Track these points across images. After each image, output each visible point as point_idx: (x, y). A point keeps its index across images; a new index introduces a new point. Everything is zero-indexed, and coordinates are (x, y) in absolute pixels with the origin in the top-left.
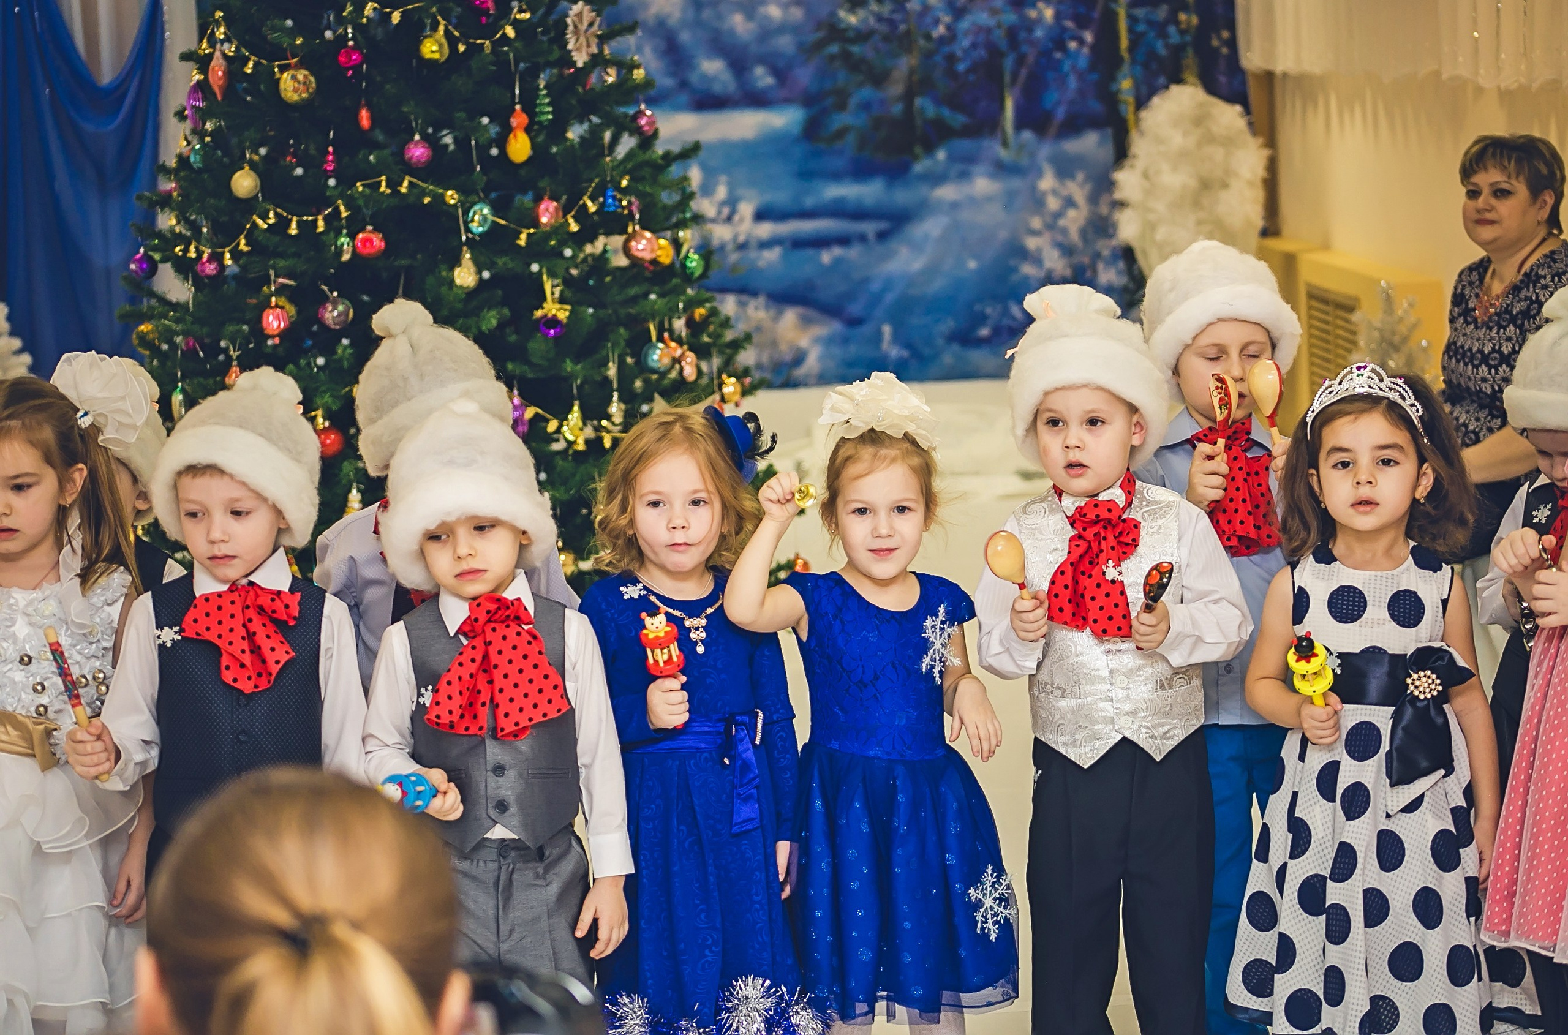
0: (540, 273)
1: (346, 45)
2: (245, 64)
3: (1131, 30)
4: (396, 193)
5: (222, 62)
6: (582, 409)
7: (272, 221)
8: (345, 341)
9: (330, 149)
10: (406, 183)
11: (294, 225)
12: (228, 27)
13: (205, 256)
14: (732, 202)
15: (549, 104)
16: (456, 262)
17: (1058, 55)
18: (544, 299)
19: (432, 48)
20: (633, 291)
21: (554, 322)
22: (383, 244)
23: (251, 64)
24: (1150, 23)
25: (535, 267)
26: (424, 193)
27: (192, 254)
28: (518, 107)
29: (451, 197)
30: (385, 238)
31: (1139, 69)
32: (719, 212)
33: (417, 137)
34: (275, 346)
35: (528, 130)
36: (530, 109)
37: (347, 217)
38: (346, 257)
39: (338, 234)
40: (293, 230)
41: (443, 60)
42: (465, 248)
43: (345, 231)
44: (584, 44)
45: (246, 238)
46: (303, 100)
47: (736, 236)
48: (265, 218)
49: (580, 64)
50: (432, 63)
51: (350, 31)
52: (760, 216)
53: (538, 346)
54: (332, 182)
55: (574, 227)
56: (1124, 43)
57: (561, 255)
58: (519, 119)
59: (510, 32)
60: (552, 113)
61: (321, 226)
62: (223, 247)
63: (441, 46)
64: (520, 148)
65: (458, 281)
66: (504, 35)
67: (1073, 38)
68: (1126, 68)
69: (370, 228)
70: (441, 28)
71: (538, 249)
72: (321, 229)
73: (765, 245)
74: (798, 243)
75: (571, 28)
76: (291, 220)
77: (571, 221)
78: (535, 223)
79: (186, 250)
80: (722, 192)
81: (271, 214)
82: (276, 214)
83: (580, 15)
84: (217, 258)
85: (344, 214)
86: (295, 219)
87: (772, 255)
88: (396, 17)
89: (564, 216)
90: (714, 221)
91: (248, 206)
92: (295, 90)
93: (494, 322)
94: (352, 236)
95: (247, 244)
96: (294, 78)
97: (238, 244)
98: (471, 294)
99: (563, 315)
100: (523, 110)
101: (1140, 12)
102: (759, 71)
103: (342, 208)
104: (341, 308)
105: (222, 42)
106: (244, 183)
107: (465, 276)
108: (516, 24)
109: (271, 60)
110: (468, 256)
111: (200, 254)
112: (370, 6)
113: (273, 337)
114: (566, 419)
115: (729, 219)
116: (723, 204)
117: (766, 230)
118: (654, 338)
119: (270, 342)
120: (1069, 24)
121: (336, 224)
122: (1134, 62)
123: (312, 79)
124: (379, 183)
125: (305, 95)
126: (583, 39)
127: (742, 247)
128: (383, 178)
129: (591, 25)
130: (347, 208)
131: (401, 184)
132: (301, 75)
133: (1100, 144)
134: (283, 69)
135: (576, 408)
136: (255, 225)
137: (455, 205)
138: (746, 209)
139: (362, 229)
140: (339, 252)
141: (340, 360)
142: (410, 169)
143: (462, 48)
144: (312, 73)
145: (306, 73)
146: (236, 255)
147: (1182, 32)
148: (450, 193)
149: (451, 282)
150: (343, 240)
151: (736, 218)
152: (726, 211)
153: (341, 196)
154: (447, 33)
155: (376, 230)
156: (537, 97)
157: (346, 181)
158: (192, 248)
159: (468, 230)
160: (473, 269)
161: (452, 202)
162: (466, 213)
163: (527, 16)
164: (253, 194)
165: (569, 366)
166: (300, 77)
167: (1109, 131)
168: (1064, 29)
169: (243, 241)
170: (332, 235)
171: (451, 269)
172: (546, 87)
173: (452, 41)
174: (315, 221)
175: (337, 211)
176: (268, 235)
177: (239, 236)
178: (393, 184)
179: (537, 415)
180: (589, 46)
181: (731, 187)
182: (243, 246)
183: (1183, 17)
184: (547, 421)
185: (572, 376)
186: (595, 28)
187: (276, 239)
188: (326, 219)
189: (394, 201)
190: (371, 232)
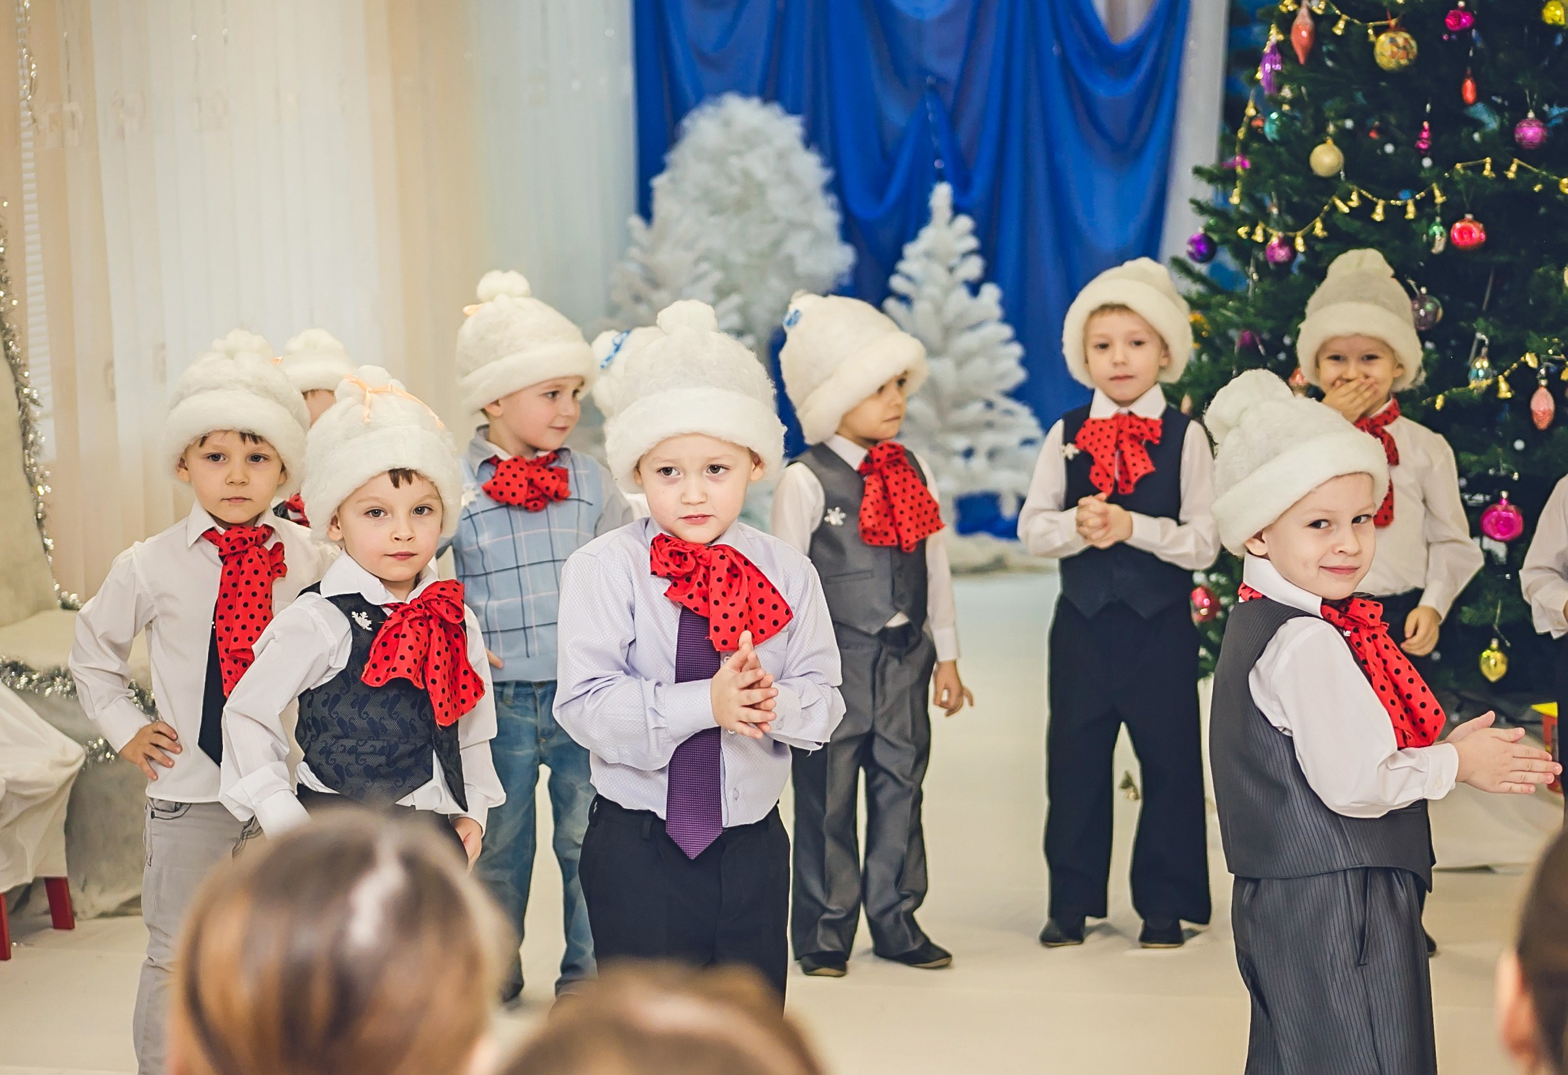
1: (1456, 6)
2: (1335, 24)
4: (1502, 177)
5: (1309, 22)
7: (1354, 204)
9: (1426, 124)
10: (1514, 168)
11: (1379, 209)
13: (1274, 241)
19: (1557, 12)
22: (1484, 235)
23: (1342, 24)
26: (1536, 179)
27: (1259, 237)
29: (1565, 186)
30: (1486, 230)
33: (1531, 115)
37: (1443, 204)
38: (1439, 247)
39: (1431, 222)
40: (1378, 215)
43: (1438, 219)
45: (1324, 221)
46: (1405, 64)
48: (1346, 199)
50: (1556, 30)
54: (1427, 162)
61: (1411, 213)
62: (1296, 230)
69: (1467, 216)
72: (1410, 215)
76: (1376, 204)
79: (1251, 233)
81: (1354, 196)
82: (1360, 196)
84: (1288, 242)
85: (1439, 199)
86: (1381, 202)
91: (1328, 185)
92: (1392, 55)
94: (1448, 225)
95: (1324, 229)
96: (1393, 41)
97: (1313, 228)
103: (1437, 193)
104: (1428, 307)
106: (1325, 158)
109: (1365, 20)
111: (1267, 237)
121: (1428, 210)
123: (1412, 42)
124: (1483, 167)
125: (1400, 63)
128: (1485, 160)
130: (1444, 192)
131: (1508, 169)
132: (1399, 38)
136: (1334, 208)
139: (1461, 218)
140: (1431, 242)
142: (1521, 152)
144: (1411, 36)
145: (1405, 36)
146: (1309, 239)
148: (1564, 180)
149: (1561, 283)
150: (1437, 229)
153: (1437, 178)
155: (1477, 219)
157: (1444, 162)
158: (1259, 231)
161: (1564, 191)
164: (1335, 171)
169: (1319, 225)
170: (1424, 222)
171: (1557, 269)
174: (1405, 206)
175: (1431, 196)
176: (1348, 219)
177: (1315, 218)
178: (1500, 168)
182: (1319, 229)
187: (1357, 224)
188: (1417, 204)
189: (1501, 187)
190: (1467, 221)
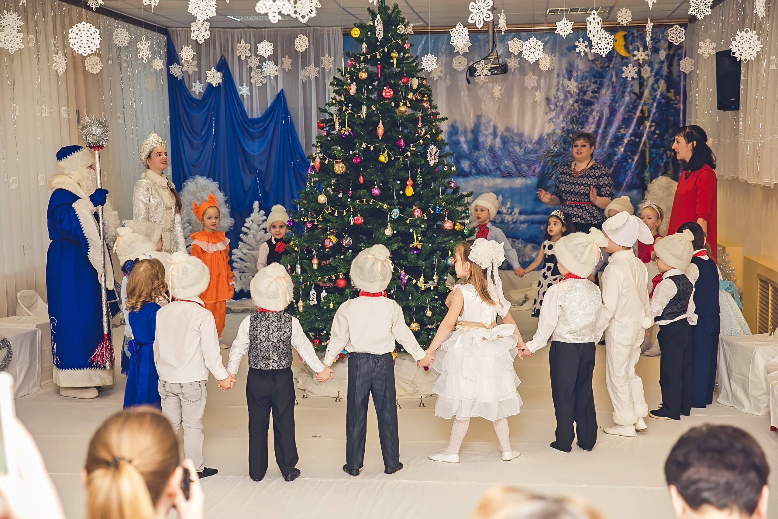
0: (413, 232)
1: (356, 156)
2: (325, 161)
3: (650, 156)
4: (368, 204)
5: (319, 160)
6: (424, 277)
7: (330, 211)
8: (350, 251)
9: (350, 189)
10: (372, 201)
11: (336, 213)
12: (321, 148)
14: (512, 208)
15: (421, 178)
16: (386, 227)
17: (625, 164)
18: (414, 241)
19: (383, 158)
20: (446, 239)
21: (416, 248)
22: (363, 221)
23: (327, 161)
24: (657, 154)
25: (411, 230)
26: (377, 205)
28: (410, 178)
29: (385, 206)
30: (364, 219)
31: (652, 170)
32: (508, 212)
33: (376, 187)
34: (328, 251)
35: (412, 186)
36: (414, 179)
37: (353, 212)
38: (352, 224)
39: (350, 216)
40: (336, 214)
41: (386, 162)
42: (389, 223)
44: (433, 159)
46: (341, 173)
47: (513, 219)
48: (328, 210)
49: (431, 165)
50: (383, 163)
51: (357, 151)
52: (520, 213)
53: (412, 256)
54: (349, 200)
55: (426, 218)
56: (648, 161)
57: (421, 226)
58: (410, 182)
59: (409, 154)
60: (422, 180)
62: (314, 219)
63: (385, 158)
64: (409, 192)
65: (386, 233)
66: (407, 154)
67: (630, 159)
68: (648, 169)
69: (359, 215)
70: (386, 152)
71: (413, 225)
72: (344, 215)
73: (522, 222)
74: (532, 222)
75: (429, 153)
76: (335, 211)
77: (425, 216)
78: (413, 215)
80: (509, 205)
81: (330, 209)
82: (331, 209)
83: (432, 150)
84: (312, 222)
85: (352, 210)
86: (337, 211)
87: (524, 226)
88: (372, 148)
89: (423, 214)
90: (505, 214)
91: (322, 206)
92: (339, 170)
93: (396, 248)
94: (353, 217)
96: (339, 166)
97: (319, 218)
98: (389, 238)
99: (419, 247)
100: (411, 179)
101: (653, 150)
102: (523, 165)
104: (348, 240)
105: (319, 153)
106: (322, 199)
107: (388, 232)
108: (411, 151)
109: (333, 160)
110: (390, 225)
112: (364, 144)
113: (328, 248)
114: (419, 280)
115: (511, 213)
116: (509, 208)
117: (522, 218)
118: (450, 255)
119: (327, 250)
120: (629, 153)
121: (349, 213)
122: (650, 167)
123: (345, 167)
124: (363, 201)
125: (342, 172)
126: (433, 157)
127: (515, 223)
128: (365, 199)
129: (436, 153)
130: (353, 208)
131: (370, 202)
132: (341, 165)
133: (637, 194)
134: (337, 162)
135: (422, 277)
136: (325, 212)
137: (386, 209)
138: (516, 210)
139: (357, 215)
140: (350, 222)
141: (347, 257)
142: (374, 197)
143: (393, 159)
144: (345, 164)
145: (343, 164)
146: (318, 221)
147: (668, 158)
148: (385, 205)
149: (384, 233)
150: (352, 219)
151: (513, 213)
152: (510, 211)
153: (351, 204)
154: (388, 154)
155: (361, 216)
156: (417, 175)
157: (353, 199)
158: (306, 219)
159: (391, 217)
160: (391, 230)
161: (386, 208)
162: (390, 211)
163: (415, 149)
164: (324, 202)
165: (420, 262)
166: (341, 166)
167: (641, 190)
168: (627, 155)
169: (321, 217)
170: (348, 217)
171: (385, 229)
172: (420, 172)
173: (389, 156)
174: (343, 212)
175: (350, 209)
176: (328, 216)
177: (319, 215)
178: (368, 201)
179: (409, 278)
180: (435, 159)
181: (512, 203)
182: (321, 219)
183: (668, 152)
184: (413, 280)
185: (420, 266)
186: (437, 154)
187: (331, 217)
188: (346, 212)
189: (367, 207)
190: (359, 216)
